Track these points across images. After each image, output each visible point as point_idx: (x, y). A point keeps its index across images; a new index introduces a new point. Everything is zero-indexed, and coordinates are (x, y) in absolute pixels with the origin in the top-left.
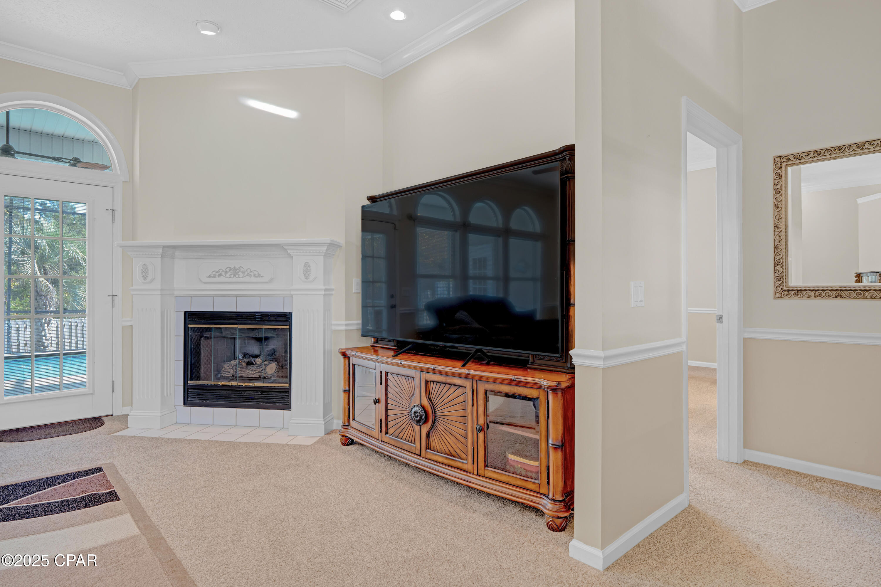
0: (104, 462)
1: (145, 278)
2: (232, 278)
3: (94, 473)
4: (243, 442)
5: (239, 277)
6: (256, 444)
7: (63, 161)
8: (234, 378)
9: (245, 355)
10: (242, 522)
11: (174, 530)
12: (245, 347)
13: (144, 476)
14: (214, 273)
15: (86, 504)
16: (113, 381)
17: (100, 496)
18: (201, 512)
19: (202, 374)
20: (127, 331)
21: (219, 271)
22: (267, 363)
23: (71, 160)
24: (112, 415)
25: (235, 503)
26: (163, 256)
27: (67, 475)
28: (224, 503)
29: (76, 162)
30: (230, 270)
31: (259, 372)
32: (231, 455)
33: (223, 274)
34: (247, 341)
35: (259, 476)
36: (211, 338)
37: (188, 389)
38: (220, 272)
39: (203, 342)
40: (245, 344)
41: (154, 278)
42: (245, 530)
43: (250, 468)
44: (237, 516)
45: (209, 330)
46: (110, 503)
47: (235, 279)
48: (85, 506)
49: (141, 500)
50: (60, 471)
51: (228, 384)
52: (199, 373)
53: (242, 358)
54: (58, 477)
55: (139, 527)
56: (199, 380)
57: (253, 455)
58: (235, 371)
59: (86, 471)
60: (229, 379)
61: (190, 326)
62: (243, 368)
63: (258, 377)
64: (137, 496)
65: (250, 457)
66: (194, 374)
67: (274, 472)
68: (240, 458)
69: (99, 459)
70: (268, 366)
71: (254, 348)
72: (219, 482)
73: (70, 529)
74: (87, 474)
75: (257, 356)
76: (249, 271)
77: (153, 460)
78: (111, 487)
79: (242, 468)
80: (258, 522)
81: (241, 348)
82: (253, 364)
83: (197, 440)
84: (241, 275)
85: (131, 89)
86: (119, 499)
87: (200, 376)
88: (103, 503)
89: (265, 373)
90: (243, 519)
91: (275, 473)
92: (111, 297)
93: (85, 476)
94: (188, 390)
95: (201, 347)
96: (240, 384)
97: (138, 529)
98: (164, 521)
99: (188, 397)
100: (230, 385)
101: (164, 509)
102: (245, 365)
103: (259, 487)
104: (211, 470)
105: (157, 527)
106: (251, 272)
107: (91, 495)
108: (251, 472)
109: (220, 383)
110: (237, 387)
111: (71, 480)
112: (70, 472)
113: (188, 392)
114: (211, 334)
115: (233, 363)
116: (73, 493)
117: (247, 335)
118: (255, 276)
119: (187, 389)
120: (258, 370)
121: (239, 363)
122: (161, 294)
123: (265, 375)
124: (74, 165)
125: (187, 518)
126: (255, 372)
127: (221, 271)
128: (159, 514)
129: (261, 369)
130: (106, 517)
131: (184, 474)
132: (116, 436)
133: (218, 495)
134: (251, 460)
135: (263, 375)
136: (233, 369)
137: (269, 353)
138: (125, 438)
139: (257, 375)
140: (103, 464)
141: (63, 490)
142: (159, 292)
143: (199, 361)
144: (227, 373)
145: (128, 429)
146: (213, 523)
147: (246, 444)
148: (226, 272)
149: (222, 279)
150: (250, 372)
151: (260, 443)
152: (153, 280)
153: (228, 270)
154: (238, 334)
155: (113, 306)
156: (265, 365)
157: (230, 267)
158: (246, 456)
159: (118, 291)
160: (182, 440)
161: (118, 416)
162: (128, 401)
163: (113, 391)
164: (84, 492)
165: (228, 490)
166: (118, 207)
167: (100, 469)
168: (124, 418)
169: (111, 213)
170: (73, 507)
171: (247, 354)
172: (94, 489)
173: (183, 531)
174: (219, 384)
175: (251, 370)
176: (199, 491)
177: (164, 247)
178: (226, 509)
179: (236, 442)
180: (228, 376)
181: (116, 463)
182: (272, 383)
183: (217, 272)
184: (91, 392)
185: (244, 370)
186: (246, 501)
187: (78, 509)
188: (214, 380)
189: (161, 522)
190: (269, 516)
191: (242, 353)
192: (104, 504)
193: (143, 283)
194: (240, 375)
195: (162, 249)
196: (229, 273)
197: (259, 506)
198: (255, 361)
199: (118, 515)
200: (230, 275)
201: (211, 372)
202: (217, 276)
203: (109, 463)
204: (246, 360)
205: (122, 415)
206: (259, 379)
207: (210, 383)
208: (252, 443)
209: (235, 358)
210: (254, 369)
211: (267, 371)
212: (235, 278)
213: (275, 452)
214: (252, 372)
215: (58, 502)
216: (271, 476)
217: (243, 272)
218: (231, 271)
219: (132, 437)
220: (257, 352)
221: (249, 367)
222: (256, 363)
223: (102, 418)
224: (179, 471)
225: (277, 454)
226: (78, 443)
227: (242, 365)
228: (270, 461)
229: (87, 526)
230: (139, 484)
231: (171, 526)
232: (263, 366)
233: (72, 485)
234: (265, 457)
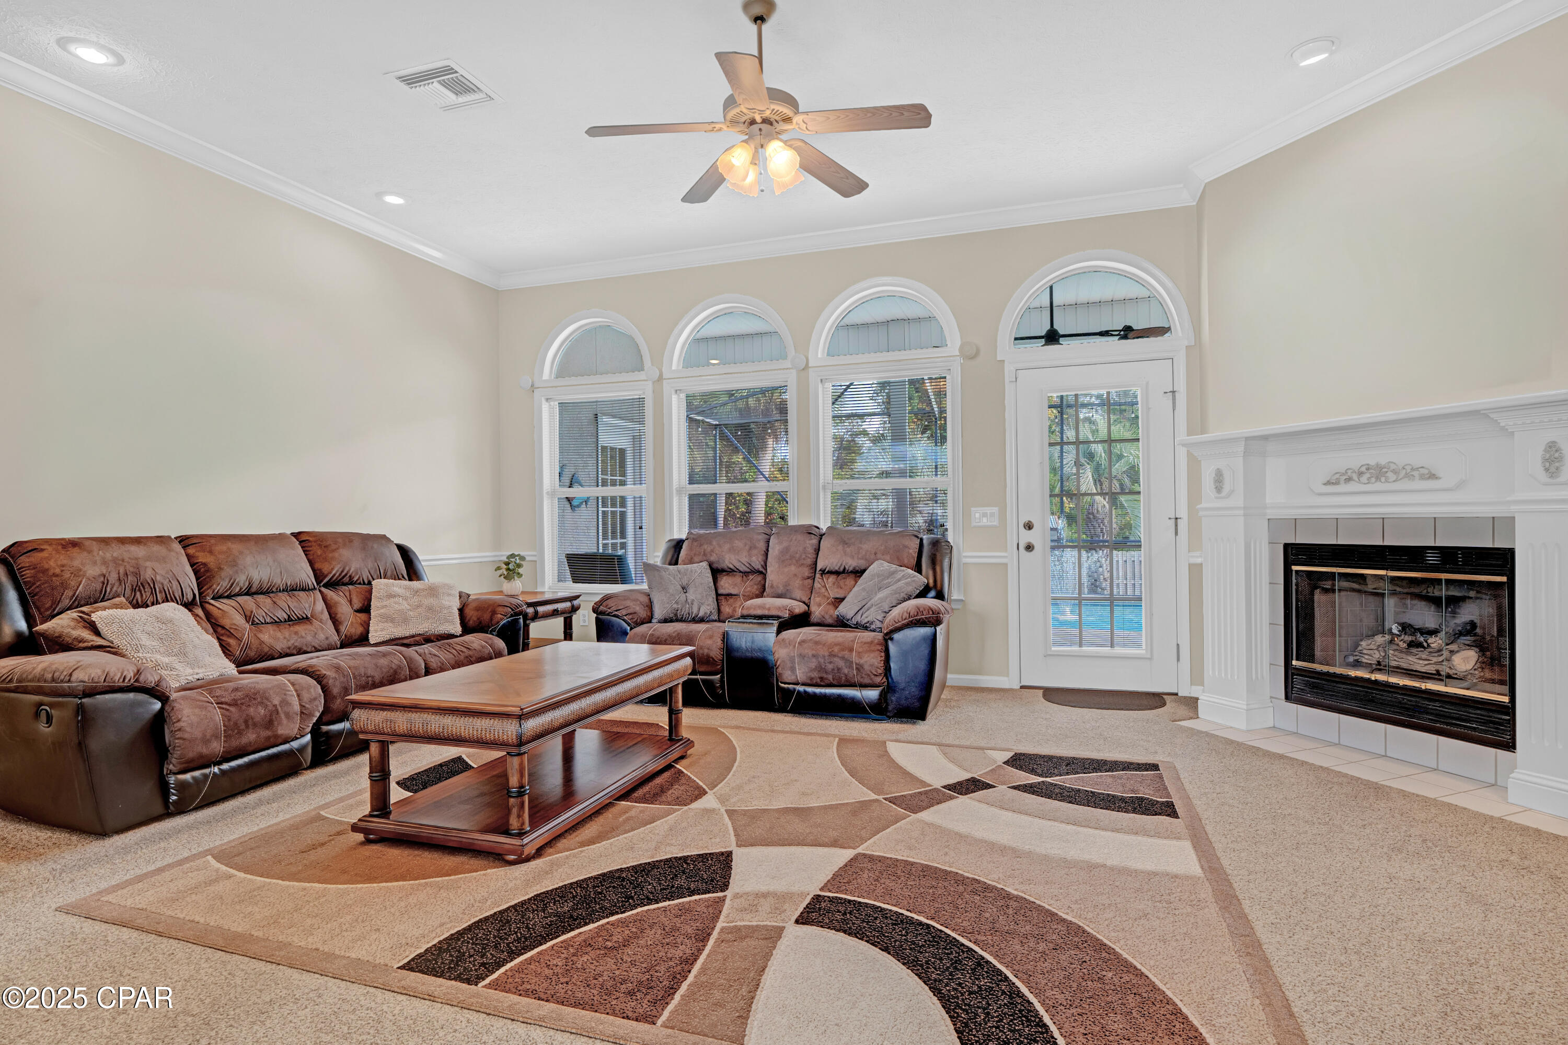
0: (1161, 759)
1: (1219, 489)
2: (1373, 483)
3: (1147, 770)
4: (1397, 789)
5: (1386, 481)
6: (1425, 799)
7: (1112, 335)
8: (1379, 667)
9: (1406, 628)
10: (1380, 929)
11: (1256, 892)
12: (1404, 612)
13: (1215, 795)
14: (1337, 476)
15: (1135, 809)
16: (1178, 645)
17: (1153, 803)
18: (1304, 882)
19: (1318, 653)
20: (1196, 571)
21: (1346, 473)
22: (1453, 647)
23: (1120, 331)
24: (1177, 694)
25: (1369, 890)
26: (1246, 453)
27: (1116, 763)
28: (1348, 883)
29: (1127, 333)
30: (1368, 469)
31: (1436, 663)
32: (1371, 805)
33: (1355, 477)
34: (1408, 602)
35: (1427, 861)
36: (1333, 591)
37: (1293, 674)
38: (1349, 474)
39: (1318, 596)
40: (1407, 608)
41: (1233, 491)
42: (1386, 946)
43: (1407, 838)
44: (1372, 914)
45: (1332, 576)
46: (1165, 817)
47: (1378, 486)
48: (1134, 811)
49: (1209, 829)
50: (1108, 755)
51: (1368, 676)
52: (1313, 650)
53: (1398, 633)
54: (1105, 762)
55: (1202, 867)
56: (1313, 662)
57: (1418, 818)
58: (1383, 654)
59: (1138, 764)
60: (1372, 667)
61: (1295, 568)
62: (1401, 652)
63: (1435, 672)
64: (1203, 822)
65: (1411, 819)
66: (1303, 649)
67: (1463, 863)
68: (1387, 816)
69: (1156, 753)
70: (1458, 655)
71: (1424, 616)
72: (1341, 844)
73: (1114, 834)
74: (1139, 768)
75: (1434, 632)
76: (1408, 468)
77: (1231, 775)
78: (1169, 796)
79: (1392, 834)
80: (1416, 942)
81: (1396, 613)
82: (1423, 647)
83: (1306, 763)
84: (1391, 475)
85: (1195, 204)
86: (1177, 817)
87: (1314, 655)
88: (1156, 815)
89: (1450, 668)
90: (1383, 924)
91: (1464, 866)
92: (1174, 520)
93: (1136, 770)
94: (1292, 676)
95: (1316, 605)
96: (1393, 680)
97: (1200, 869)
98: (1241, 872)
99: (1292, 687)
100: (1373, 679)
101: (1243, 855)
102: (1405, 645)
103: (1425, 880)
104: (1327, 820)
105: (1229, 877)
106: (1413, 469)
107: (1142, 799)
108: (1410, 847)
109: (1353, 673)
110: (1387, 685)
111: (1119, 771)
112: (1119, 760)
113: (1292, 679)
114: (1334, 585)
115: (1379, 639)
116: (1121, 789)
117: (1406, 591)
118: (1422, 477)
119: (1290, 673)
120: (1435, 660)
121: (1391, 641)
122: (1244, 515)
123: (1451, 672)
124: (1125, 337)
125: (1278, 883)
126: (1426, 662)
127: (1349, 472)
128: (1234, 858)
129: (1441, 659)
130: (1157, 835)
131: (1279, 811)
132: (1181, 726)
133: (1338, 865)
134: (1412, 826)
135: (1445, 670)
136: (1379, 651)
137: (1460, 628)
138: (1193, 732)
139: (1432, 669)
140: (1159, 761)
141: (1110, 780)
142: (1242, 512)
143: (1311, 628)
144: (1366, 657)
145: (1198, 720)
146: (1324, 908)
147: (1404, 794)
148: (1361, 474)
149: (1352, 487)
150: (1417, 662)
151: (1435, 799)
152: (1232, 492)
153: (1363, 469)
154: (1386, 587)
155: (1176, 533)
156: (1451, 652)
157: (1368, 465)
158: (1402, 815)
159: (1183, 513)
160: (1281, 757)
161: (1185, 697)
162: (1197, 677)
163: (1178, 660)
164: (1133, 791)
165: (1358, 864)
166: (1181, 387)
167: (1155, 767)
168: (1192, 703)
169: (1171, 397)
170: (1120, 807)
171: (1410, 626)
172: (1147, 791)
173: (1270, 899)
174: (1349, 673)
175: (1417, 657)
176: (1302, 846)
177: (1247, 439)
178: (1350, 894)
179: (1382, 785)
180: (1369, 662)
181: (1178, 766)
182: (1468, 689)
183: (1343, 474)
184: (1149, 656)
185: (1404, 656)
186: (1392, 895)
187: (1125, 812)
188: (1340, 666)
189: (1236, 872)
190: (1440, 941)
191: (1398, 623)
192: (1157, 817)
193: (1216, 498)
194: (1393, 663)
195: (1243, 443)
196: (1368, 475)
197: (1420, 914)
198: (1426, 642)
199: (1175, 838)
200: (1369, 479)
201: (1335, 651)
202: (1342, 481)
203: (1169, 762)
204: (1408, 638)
205: (1191, 698)
206: (1436, 677)
207: (1332, 670)
208: (1418, 796)
209: (1381, 629)
210: (1424, 656)
211: (1455, 663)
212: (1378, 483)
213: (1470, 826)
214: (1421, 662)
215: (1103, 794)
216: (1455, 869)
217: (1394, 472)
218: (1371, 471)
219: (1201, 732)
220: (1431, 624)
221: (1414, 650)
222: (1428, 645)
223: (1165, 697)
224: (1270, 804)
225: (1473, 830)
226: (1131, 724)
227: (1398, 645)
228: (1454, 838)
229: (1133, 837)
230: (1208, 804)
231: (1251, 884)
232: (1446, 654)
233: (1120, 778)
234: (1444, 828)
